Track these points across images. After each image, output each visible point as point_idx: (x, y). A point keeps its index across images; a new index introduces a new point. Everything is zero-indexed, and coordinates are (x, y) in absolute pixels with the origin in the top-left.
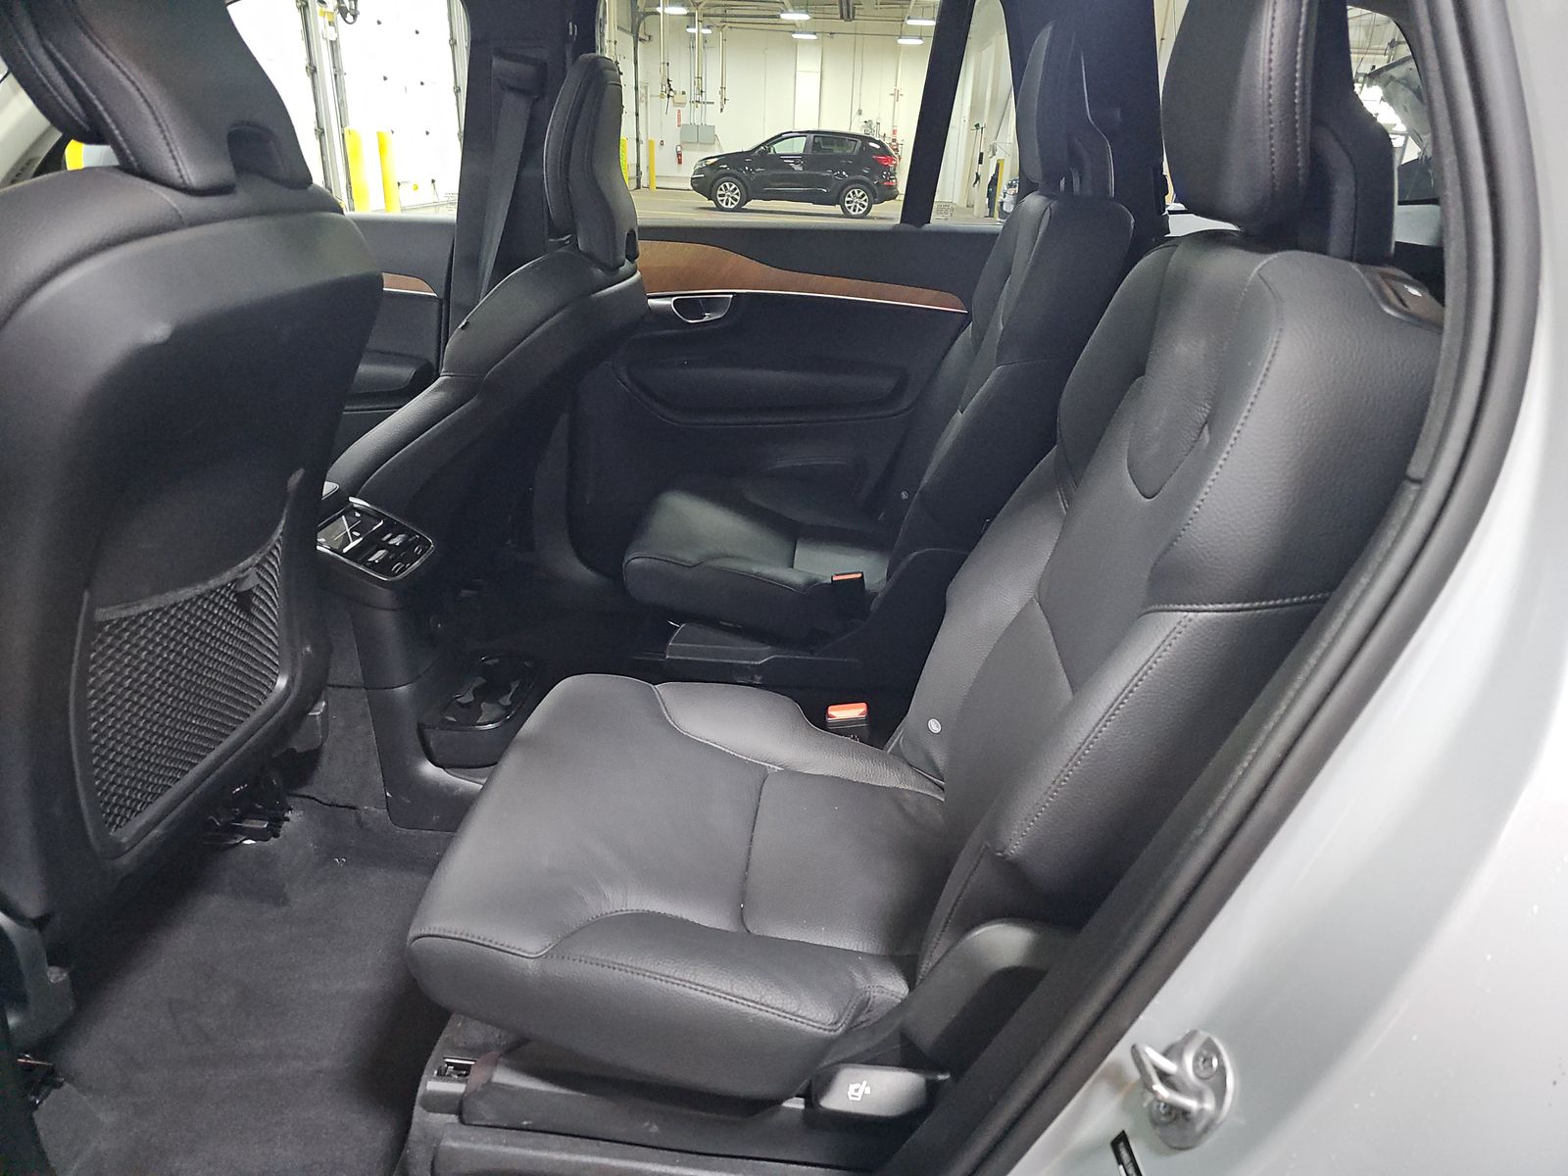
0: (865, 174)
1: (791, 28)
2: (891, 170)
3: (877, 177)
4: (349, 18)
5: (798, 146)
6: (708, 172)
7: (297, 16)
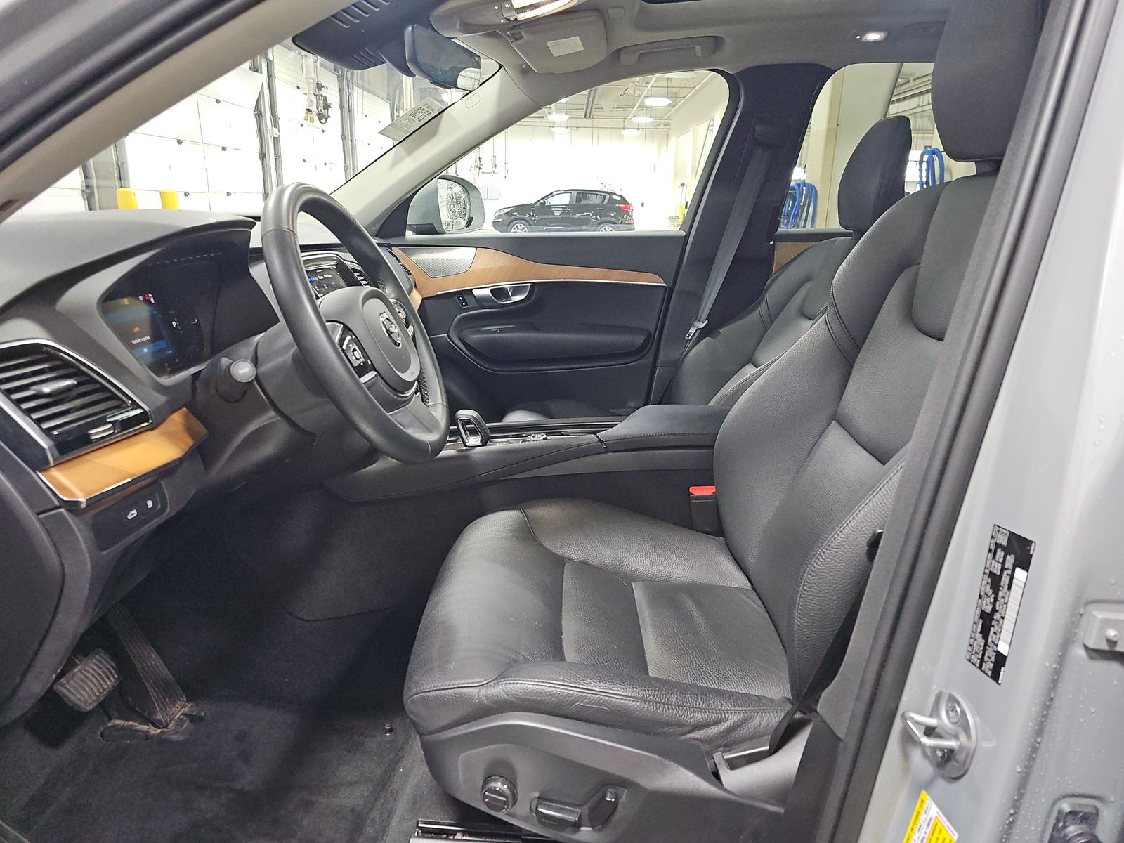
0: (612, 217)
1: (551, 124)
2: (630, 213)
3: (620, 218)
4: (324, 121)
5: (565, 199)
6: (505, 218)
7: (254, 121)
